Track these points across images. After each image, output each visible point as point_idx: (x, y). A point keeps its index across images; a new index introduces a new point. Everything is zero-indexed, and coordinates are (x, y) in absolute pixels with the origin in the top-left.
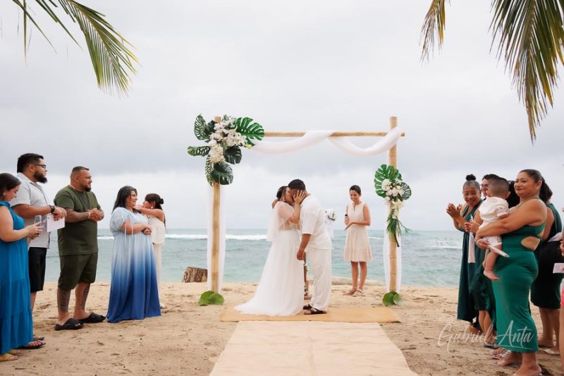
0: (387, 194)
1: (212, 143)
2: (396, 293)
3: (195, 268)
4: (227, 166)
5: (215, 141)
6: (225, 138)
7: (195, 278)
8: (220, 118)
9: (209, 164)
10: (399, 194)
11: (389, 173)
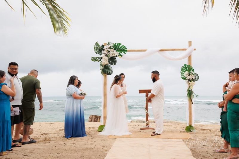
0: (187, 78)
1: (103, 55)
2: (192, 126)
3: (94, 115)
4: (110, 66)
5: (104, 55)
6: (109, 53)
7: (94, 120)
8: (106, 44)
9: (101, 66)
10: (192, 78)
11: (188, 68)
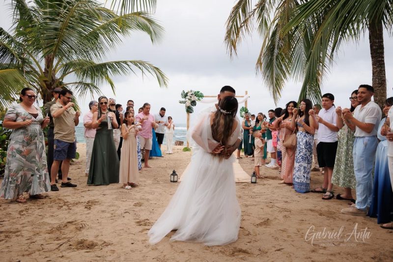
3: (178, 141)
4: (192, 107)
5: (188, 99)
6: (191, 98)
7: (179, 144)
9: (186, 107)
11: (244, 109)
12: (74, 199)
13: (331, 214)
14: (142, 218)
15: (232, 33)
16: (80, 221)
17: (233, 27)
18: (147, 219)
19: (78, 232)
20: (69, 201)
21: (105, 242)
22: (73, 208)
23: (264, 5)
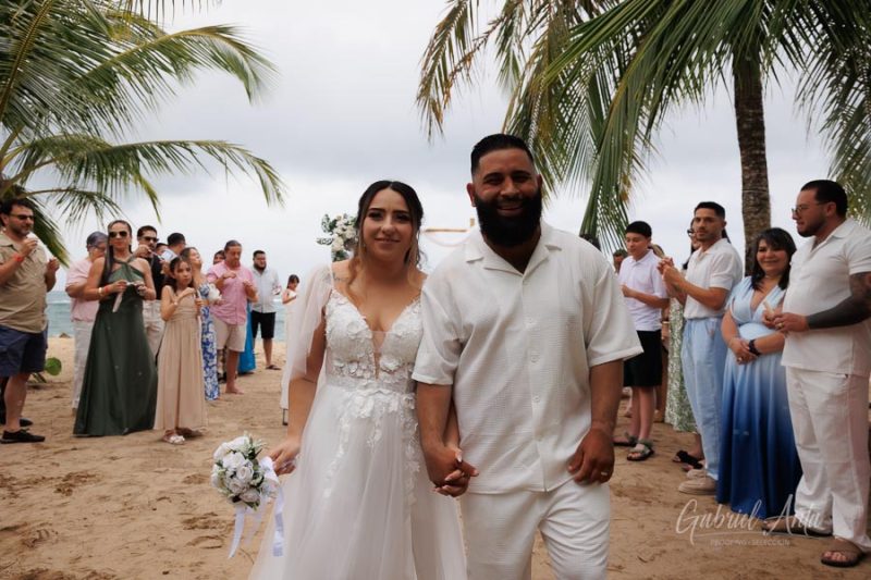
1: (335, 236)
6: (345, 232)
9: (332, 252)
12: (29, 472)
13: (642, 492)
14: (200, 512)
15: (433, 85)
16: (35, 524)
17: (436, 71)
18: (213, 514)
19: (27, 552)
20: (17, 477)
21: (94, 573)
22: (23, 493)
23: (512, 23)
